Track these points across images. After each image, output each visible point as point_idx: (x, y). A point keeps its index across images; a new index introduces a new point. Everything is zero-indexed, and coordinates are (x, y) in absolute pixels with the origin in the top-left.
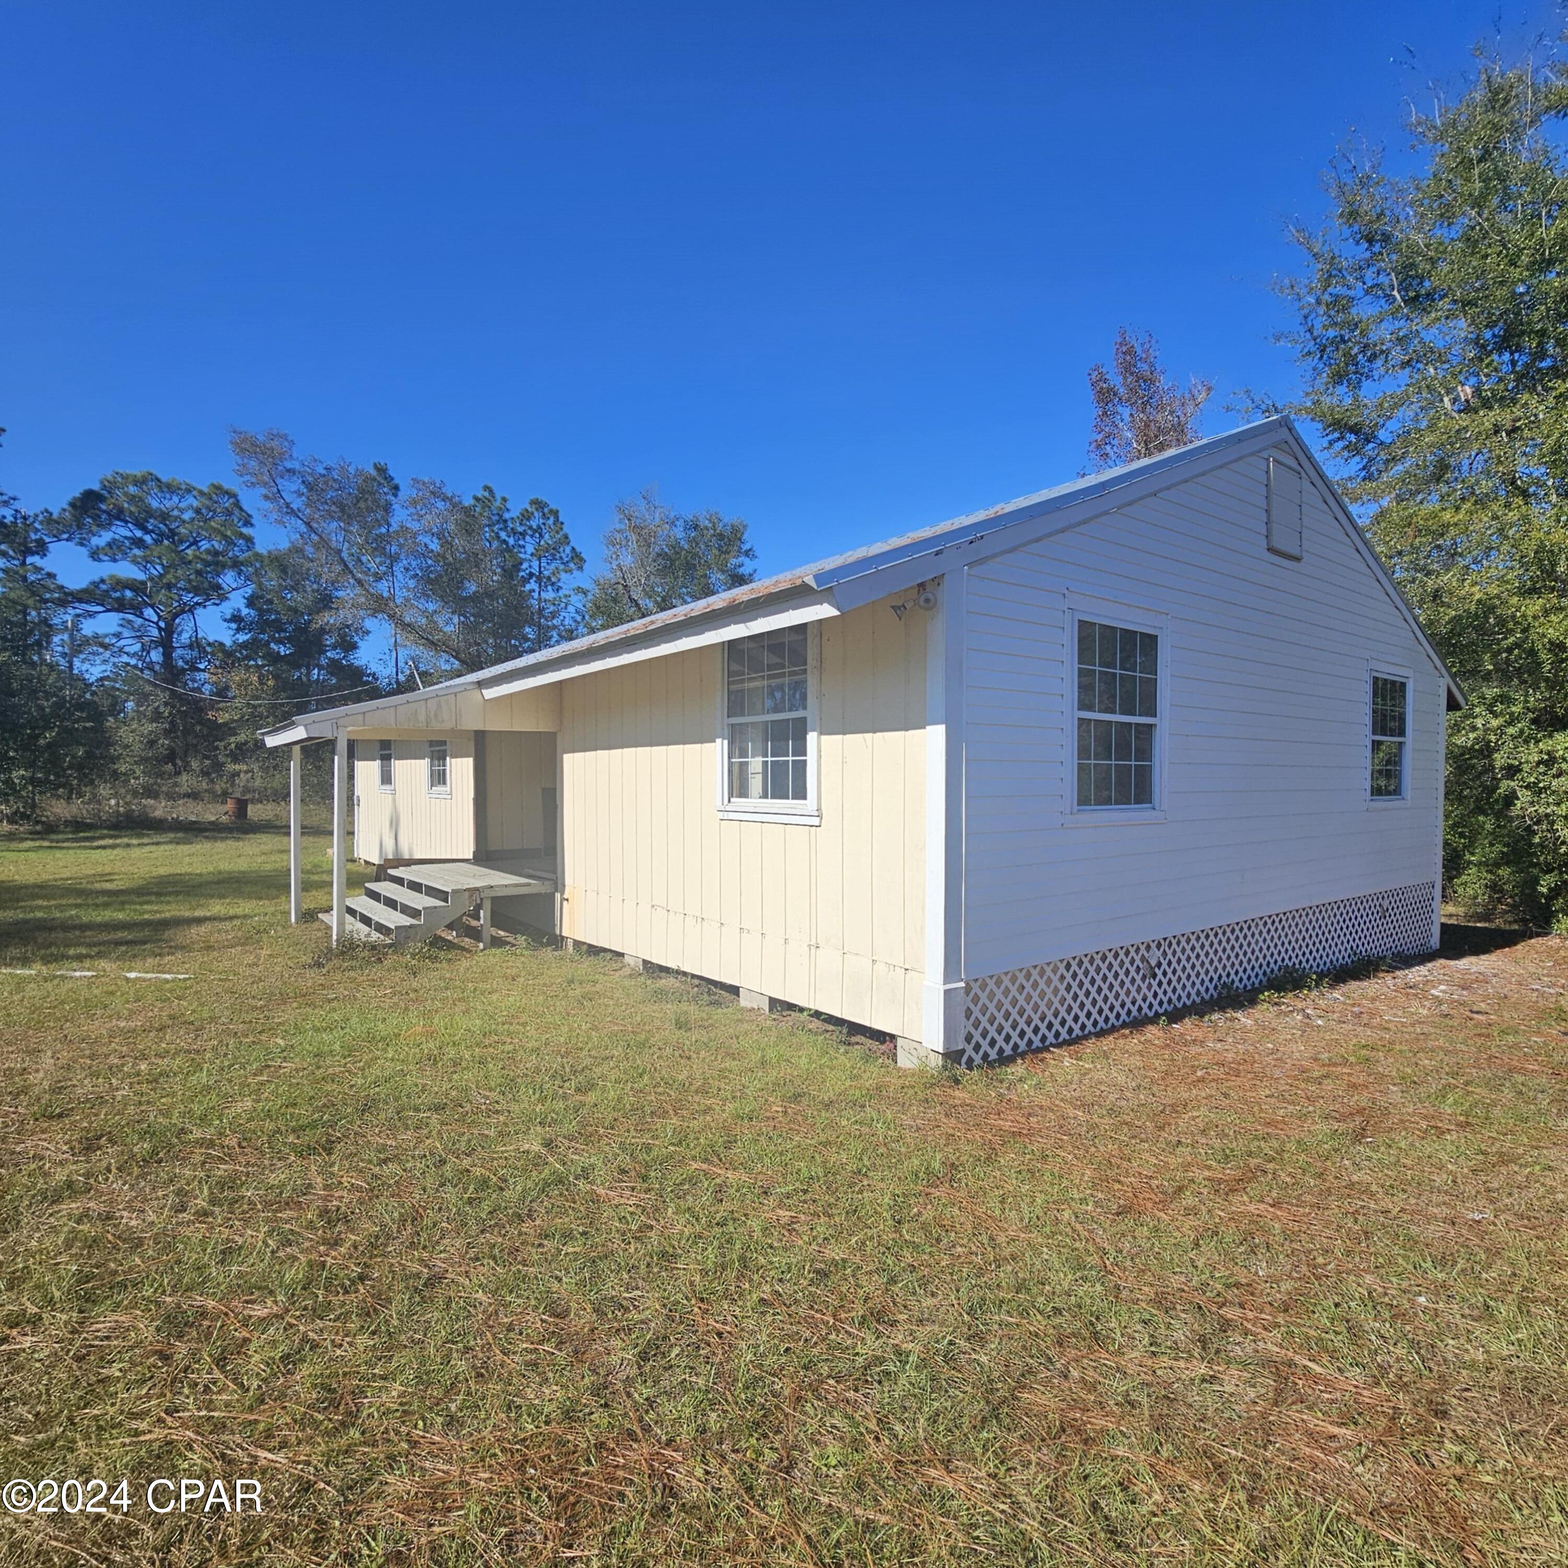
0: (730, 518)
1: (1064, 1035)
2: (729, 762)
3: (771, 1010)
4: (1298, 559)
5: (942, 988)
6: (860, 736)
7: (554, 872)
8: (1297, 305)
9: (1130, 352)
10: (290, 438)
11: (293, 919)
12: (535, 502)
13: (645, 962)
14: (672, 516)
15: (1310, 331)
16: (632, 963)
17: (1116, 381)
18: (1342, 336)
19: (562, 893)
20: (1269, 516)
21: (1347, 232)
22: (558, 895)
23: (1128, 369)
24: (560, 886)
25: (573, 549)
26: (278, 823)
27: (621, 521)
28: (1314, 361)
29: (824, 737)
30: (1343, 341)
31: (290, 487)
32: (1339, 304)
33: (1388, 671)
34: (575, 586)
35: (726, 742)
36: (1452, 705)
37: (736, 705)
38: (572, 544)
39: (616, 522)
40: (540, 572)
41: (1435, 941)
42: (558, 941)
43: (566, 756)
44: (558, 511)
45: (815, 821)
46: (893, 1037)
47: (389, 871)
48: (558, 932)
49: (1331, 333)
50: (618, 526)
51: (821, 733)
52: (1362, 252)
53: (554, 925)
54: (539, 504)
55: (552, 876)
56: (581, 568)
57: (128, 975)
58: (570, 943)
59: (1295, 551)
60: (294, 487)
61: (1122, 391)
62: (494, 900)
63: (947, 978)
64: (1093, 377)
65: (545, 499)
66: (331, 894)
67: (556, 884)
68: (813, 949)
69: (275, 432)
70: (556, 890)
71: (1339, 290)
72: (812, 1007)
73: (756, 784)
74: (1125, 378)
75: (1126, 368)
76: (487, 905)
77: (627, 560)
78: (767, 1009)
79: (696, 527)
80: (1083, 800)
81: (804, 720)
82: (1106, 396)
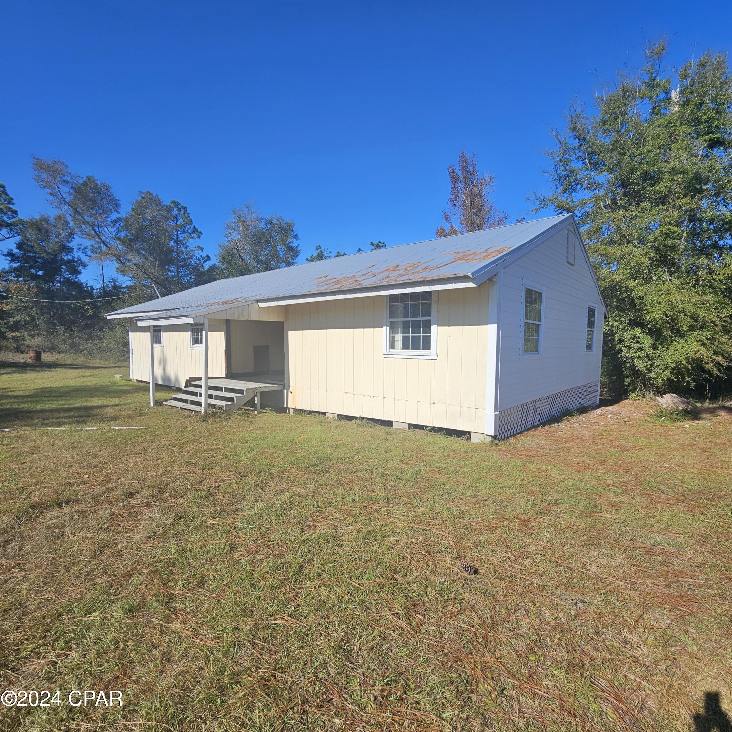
0: (287, 219)
1: (518, 431)
2: (390, 336)
3: (409, 428)
4: (573, 265)
5: (494, 414)
6: (457, 327)
7: (283, 381)
8: (553, 161)
9: (466, 161)
10: (66, 164)
11: (152, 404)
12: (174, 202)
13: (338, 415)
14: (260, 217)
15: (556, 171)
16: (331, 416)
17: (459, 173)
18: (568, 175)
19: (288, 390)
20: (568, 250)
21: (571, 134)
22: (285, 391)
23: (464, 168)
24: (286, 387)
25: (194, 227)
26: (60, 363)
27: (235, 218)
28: (556, 183)
29: (439, 327)
30: (568, 177)
31: (65, 189)
32: (567, 162)
33: (592, 305)
34: (197, 246)
35: (388, 328)
36: (605, 318)
37: (392, 314)
38: (194, 224)
39: (232, 218)
40: (177, 238)
41: (598, 402)
42: (285, 410)
43: (290, 333)
44: (186, 208)
45: (435, 358)
46: (469, 433)
47: (192, 383)
48: (285, 406)
49: (564, 173)
50: (233, 220)
51: (438, 326)
52: (576, 143)
53: (283, 403)
54: (176, 203)
55: (282, 383)
56: (199, 237)
57: (115, 428)
58: (292, 410)
59: (573, 263)
60: (67, 190)
61: (461, 177)
62: (261, 393)
63: (495, 411)
64: (450, 170)
65: (179, 201)
66: (149, 394)
67: (284, 386)
68: (432, 405)
69: (57, 160)
70: (284, 389)
71: (567, 156)
72: (431, 425)
73: (399, 344)
74: (463, 172)
75: (463, 168)
76: (259, 395)
77: (236, 236)
78: (407, 428)
79: (271, 223)
80: (526, 351)
81: (430, 321)
82: (455, 179)
